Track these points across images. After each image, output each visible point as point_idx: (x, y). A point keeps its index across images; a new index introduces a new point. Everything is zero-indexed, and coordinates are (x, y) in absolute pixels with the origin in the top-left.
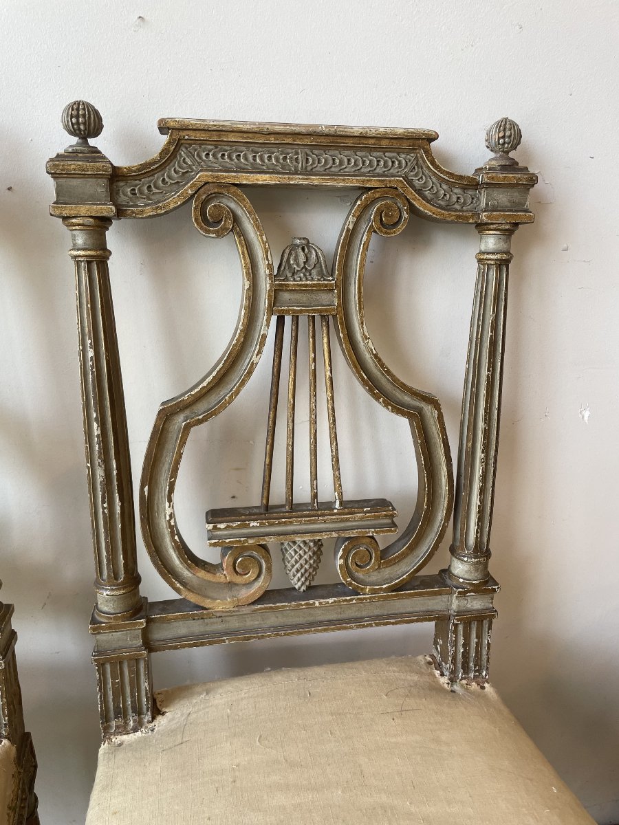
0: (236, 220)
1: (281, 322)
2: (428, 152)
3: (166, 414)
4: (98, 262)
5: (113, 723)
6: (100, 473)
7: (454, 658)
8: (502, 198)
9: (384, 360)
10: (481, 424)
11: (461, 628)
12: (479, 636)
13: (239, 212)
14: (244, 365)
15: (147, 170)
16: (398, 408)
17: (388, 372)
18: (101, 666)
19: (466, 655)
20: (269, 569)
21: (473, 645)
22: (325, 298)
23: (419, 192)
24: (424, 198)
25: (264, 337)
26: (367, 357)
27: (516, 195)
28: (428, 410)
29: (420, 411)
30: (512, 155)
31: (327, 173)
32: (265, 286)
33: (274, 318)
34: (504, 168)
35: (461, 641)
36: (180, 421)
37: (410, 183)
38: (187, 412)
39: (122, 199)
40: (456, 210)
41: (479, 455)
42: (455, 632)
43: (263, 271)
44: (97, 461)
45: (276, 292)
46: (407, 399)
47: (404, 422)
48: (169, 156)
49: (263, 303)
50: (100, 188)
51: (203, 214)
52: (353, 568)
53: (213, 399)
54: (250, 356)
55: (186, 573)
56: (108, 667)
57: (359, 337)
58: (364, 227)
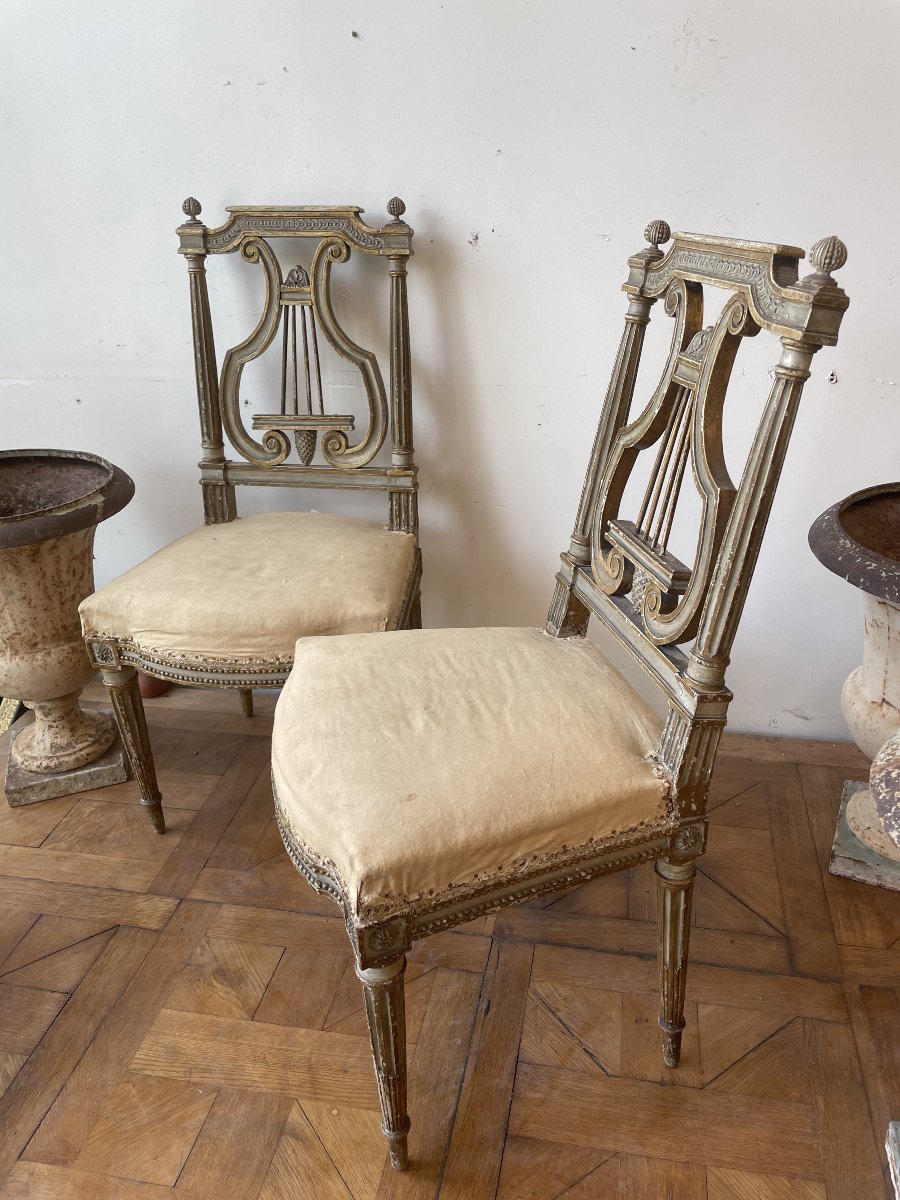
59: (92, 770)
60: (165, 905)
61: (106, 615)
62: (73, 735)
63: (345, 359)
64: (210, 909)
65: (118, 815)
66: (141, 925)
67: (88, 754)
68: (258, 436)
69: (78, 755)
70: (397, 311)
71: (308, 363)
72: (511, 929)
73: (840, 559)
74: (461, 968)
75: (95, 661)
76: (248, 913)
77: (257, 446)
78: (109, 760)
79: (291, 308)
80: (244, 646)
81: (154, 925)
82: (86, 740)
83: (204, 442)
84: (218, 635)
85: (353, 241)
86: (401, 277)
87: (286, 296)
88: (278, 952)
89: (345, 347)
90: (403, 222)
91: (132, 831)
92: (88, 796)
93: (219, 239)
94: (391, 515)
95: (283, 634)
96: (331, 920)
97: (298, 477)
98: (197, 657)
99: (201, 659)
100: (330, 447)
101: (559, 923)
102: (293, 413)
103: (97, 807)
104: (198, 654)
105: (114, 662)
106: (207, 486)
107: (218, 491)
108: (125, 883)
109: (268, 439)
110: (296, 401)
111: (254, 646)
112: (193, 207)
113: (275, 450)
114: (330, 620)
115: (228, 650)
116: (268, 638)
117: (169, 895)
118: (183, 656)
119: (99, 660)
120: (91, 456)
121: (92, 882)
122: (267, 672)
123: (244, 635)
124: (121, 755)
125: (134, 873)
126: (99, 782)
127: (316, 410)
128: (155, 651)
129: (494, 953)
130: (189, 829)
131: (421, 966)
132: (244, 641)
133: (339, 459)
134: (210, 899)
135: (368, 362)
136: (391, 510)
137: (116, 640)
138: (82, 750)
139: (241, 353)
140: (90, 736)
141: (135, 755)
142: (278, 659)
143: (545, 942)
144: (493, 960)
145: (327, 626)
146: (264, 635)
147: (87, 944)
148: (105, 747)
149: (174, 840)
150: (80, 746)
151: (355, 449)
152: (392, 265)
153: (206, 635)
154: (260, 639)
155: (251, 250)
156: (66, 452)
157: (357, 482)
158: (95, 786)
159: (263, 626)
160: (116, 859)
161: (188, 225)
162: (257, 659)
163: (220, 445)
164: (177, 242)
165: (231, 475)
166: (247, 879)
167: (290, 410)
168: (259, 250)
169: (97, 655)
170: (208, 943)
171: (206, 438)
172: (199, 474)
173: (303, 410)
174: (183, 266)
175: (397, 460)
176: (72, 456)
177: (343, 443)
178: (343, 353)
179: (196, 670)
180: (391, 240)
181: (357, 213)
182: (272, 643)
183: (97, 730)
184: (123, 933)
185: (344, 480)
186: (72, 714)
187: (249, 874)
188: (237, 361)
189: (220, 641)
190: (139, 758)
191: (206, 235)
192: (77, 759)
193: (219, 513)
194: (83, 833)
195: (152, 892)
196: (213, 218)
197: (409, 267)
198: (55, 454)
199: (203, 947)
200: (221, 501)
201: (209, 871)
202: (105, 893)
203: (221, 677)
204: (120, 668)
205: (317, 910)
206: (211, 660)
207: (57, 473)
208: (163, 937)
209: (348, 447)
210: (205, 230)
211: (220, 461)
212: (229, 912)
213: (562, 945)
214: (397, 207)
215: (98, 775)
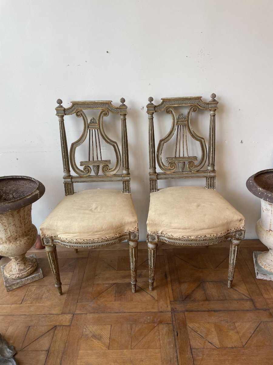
0: (172, 112)
1: (178, 126)
2: (201, 99)
3: (161, 141)
4: (152, 119)
5: (152, 191)
6: (151, 150)
7: (209, 184)
8: (213, 106)
9: (195, 132)
10: (211, 142)
11: (210, 179)
12: (213, 181)
13: (172, 110)
14: (172, 133)
15: (159, 106)
16: (197, 140)
17: (195, 134)
18: (150, 181)
19: (211, 184)
20: (176, 167)
21: (212, 182)
22: (185, 122)
23: (199, 105)
24: (200, 106)
25: (176, 129)
26: (192, 131)
27: (215, 105)
28: (202, 140)
29: (201, 140)
30: (215, 99)
31: (185, 104)
32: (176, 121)
33: (177, 126)
34: (213, 101)
35: (210, 181)
36: (163, 142)
37: (198, 105)
38: (164, 141)
39: (156, 110)
40: (205, 108)
41: (211, 147)
42: (209, 179)
43: (175, 119)
44: (151, 148)
45: (178, 122)
46: (199, 138)
47: (199, 142)
48: (162, 103)
49: (175, 123)
50: (153, 109)
51: (167, 111)
52: (190, 167)
53: (168, 139)
54: (173, 132)
55: (163, 167)
56: (151, 181)
57: (190, 128)
58: (191, 111)
59: (33, 276)
60: (69, 317)
61: (49, 229)
62: (25, 265)
63: (108, 145)
64: (83, 315)
65: (44, 289)
66: (63, 325)
67: (31, 271)
68: (82, 168)
69: (27, 271)
70: (124, 130)
71: (97, 146)
72: (176, 308)
73: (260, 193)
74: (166, 323)
75: (44, 244)
76: (96, 315)
77: (81, 171)
78: (37, 272)
79: (91, 130)
80: (96, 235)
81: (68, 324)
82: (29, 266)
83: (64, 171)
84: (88, 233)
85: (110, 110)
86: (125, 120)
87: (90, 127)
88: (109, 326)
89: (108, 141)
90: (125, 105)
91: (50, 294)
92: (32, 284)
93: (69, 111)
94: (124, 188)
95: (108, 230)
96: (122, 314)
97: (94, 179)
98: (81, 240)
99: (82, 240)
100: (104, 170)
101: (189, 305)
102: (92, 160)
103: (36, 288)
104: (82, 239)
105: (50, 244)
106: (66, 184)
107: (69, 185)
108: (54, 312)
109: (84, 169)
110: (93, 157)
111: (99, 234)
112: (60, 102)
113: (87, 172)
114: (121, 224)
115: (91, 236)
116: (104, 232)
117: (69, 313)
118: (76, 240)
119: (45, 243)
120: (28, 177)
121: (43, 313)
122: (103, 242)
123: (96, 232)
124: (40, 270)
125: (55, 308)
126: (35, 279)
127: (99, 159)
128: (67, 239)
129: (173, 317)
130: (69, 292)
131: (153, 324)
132: (96, 233)
133: (107, 173)
134: (82, 313)
135: (115, 144)
136: (123, 187)
137: (52, 237)
138: (28, 270)
139: (76, 144)
140: (30, 265)
141: (55, 272)
142: (106, 238)
143: (187, 311)
144: (174, 319)
145: (120, 226)
146: (102, 231)
147: (48, 333)
148: (35, 268)
149: (65, 296)
150: (28, 268)
151: (112, 170)
152: (122, 117)
153: (84, 233)
154: (101, 232)
155: (79, 114)
156: (18, 176)
157: (113, 179)
158: (34, 281)
159: (102, 228)
160: (48, 303)
161: (59, 107)
162: (100, 238)
163: (69, 171)
164: (55, 112)
165: (73, 180)
166: (92, 304)
167: (91, 159)
168: (81, 114)
169: (45, 242)
170: (86, 327)
171: (65, 170)
172: (63, 180)
173: (95, 159)
174: (57, 119)
175: (125, 172)
176: (20, 177)
177: (108, 168)
178: (108, 142)
179: (81, 244)
180: (122, 110)
181: (111, 102)
182: (105, 233)
183: (32, 263)
184: (58, 328)
185: (109, 179)
186: (24, 259)
187: (92, 303)
188: (74, 146)
189: (89, 234)
191: (65, 110)
192: (28, 273)
193: (70, 192)
194: (34, 297)
195: (63, 313)
196: (66, 105)
197: (127, 117)
198: (15, 177)
199: (85, 329)
200: (70, 188)
201: (79, 304)
202: (48, 316)
203: (88, 245)
204: (52, 245)
205: (117, 311)
206: (86, 240)
207: (15, 183)
208: (72, 327)
209: (110, 169)
210: (64, 108)
211: (70, 176)
212: (90, 316)
213: (192, 311)
214: (123, 100)
215: (34, 277)
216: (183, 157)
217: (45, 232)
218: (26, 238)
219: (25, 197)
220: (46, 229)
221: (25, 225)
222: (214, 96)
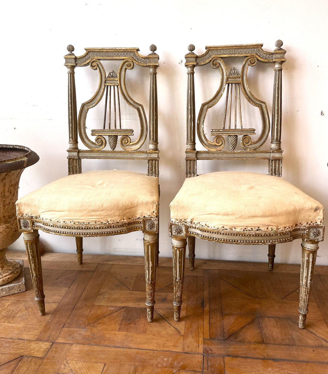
0: (220, 64)
2: (261, 48)
3: (203, 105)
4: (192, 74)
5: (188, 175)
6: (189, 117)
7: (272, 170)
8: (278, 56)
9: (252, 93)
10: (276, 108)
11: (273, 162)
12: (279, 164)
13: (220, 63)
14: (220, 94)
15: (203, 56)
16: (256, 105)
17: (253, 96)
18: (187, 161)
19: (275, 169)
20: (224, 142)
21: (277, 167)
22: (238, 79)
23: (259, 56)
24: (260, 57)
25: (225, 88)
26: (248, 92)
27: (282, 55)
28: (263, 105)
29: (261, 105)
30: (281, 47)
31: (239, 53)
32: (225, 77)
33: (227, 85)
34: (279, 50)
35: (274, 165)
36: (206, 107)
37: (257, 54)
38: (208, 105)
39: (198, 61)
40: (268, 59)
41: (276, 115)
42: (272, 163)
43: (225, 74)
44: (189, 114)
45: (228, 78)
46: (258, 102)
47: (257, 110)
48: (207, 53)
49: (225, 81)
50: (194, 59)
51: (213, 64)
52: (245, 143)
53: (213, 102)
54: (222, 92)
55: (206, 142)
56: (188, 162)
57: (246, 88)
58: (247, 64)
59: (10, 285)
60: (45, 346)
61: (28, 205)
62: (2, 270)
63: (131, 107)
64: (67, 346)
65: (21, 306)
66: (34, 355)
67: (8, 278)
68: (93, 139)
69: (4, 278)
70: (153, 87)
71: (115, 108)
72: (211, 350)
74: (192, 369)
75: (21, 228)
76: (86, 348)
77: (93, 143)
78: (18, 281)
79: (109, 87)
80: (93, 216)
81: (40, 355)
82: (8, 272)
83: (70, 141)
84: (81, 211)
85: (136, 60)
86: (155, 74)
87: (107, 82)
88: (102, 366)
89: (131, 102)
90: (155, 54)
91: (28, 312)
92: (7, 298)
93: (81, 60)
94: (149, 169)
95: (111, 210)
96: (126, 350)
97: (109, 155)
98: (71, 222)
99: (72, 223)
100: (123, 142)
101: (233, 347)
102: (108, 128)
103: (11, 303)
104: (71, 220)
105: (30, 229)
106: (70, 159)
107: (75, 161)
108: (25, 337)
109: (97, 140)
110: (110, 124)
111: (97, 216)
112: (71, 49)
113: (100, 144)
114: (132, 203)
115: (86, 218)
116: (104, 212)
117: (47, 341)
118: (64, 222)
119: (23, 228)
120: (20, 146)
121: (10, 336)
122: (103, 228)
123: (93, 211)
124: (23, 279)
125: (29, 331)
126: (13, 292)
127: (118, 127)
128: (51, 221)
129: (205, 362)
130: (55, 312)
131: (172, 369)
132: (93, 213)
133: (127, 147)
134: (67, 342)
135: (140, 107)
136: (149, 167)
137: (32, 217)
138: (6, 276)
139: (88, 105)
140: (10, 270)
141: (35, 275)
142: (108, 222)
143: (228, 356)
144: (205, 365)
145: (130, 207)
146: (102, 210)
147: (7, 365)
148: (16, 275)
149: (48, 318)
150: (5, 274)
151: (134, 143)
152: (151, 70)
153: (76, 211)
154: (101, 212)
155: (94, 64)
156: (9, 145)
157: (134, 156)
158: (11, 293)
159: (102, 206)
160: (21, 325)
161: (69, 55)
162: (98, 222)
163: (76, 142)
164: (64, 61)
165: (80, 155)
166: (84, 332)
167: (107, 127)
168: (98, 65)
169: (22, 225)
170: (67, 363)
171: (71, 139)
172: (67, 154)
173: (113, 127)
174: (67, 70)
175: (151, 146)
176: (12, 147)
177: (129, 140)
178: (130, 104)
179: (70, 228)
180: (151, 60)
181: (138, 50)
182: (106, 214)
183: (13, 267)
184: (25, 359)
185: (129, 155)
186: (3, 260)
187: (85, 330)
188: (86, 108)
189: (82, 214)
190: (36, 277)
191: (76, 59)
192: (4, 280)
193: (75, 170)
194: (4, 314)
195: (39, 340)
196: (79, 52)
197: (157, 71)
199: (65, 365)
200: (76, 166)
201: (65, 329)
202: (16, 341)
203: (81, 231)
204: (32, 231)
205: (119, 345)
206: (77, 223)
207: (5, 154)
208: (45, 361)
209: (130, 142)
210: (75, 57)
211: (75, 148)
212: (76, 348)
213: (237, 357)
214: (154, 48)
215: (13, 288)
216: (235, 130)
217: (22, 209)
218: (4, 226)
219: (4, 161)
220: (25, 205)
221: (4, 206)
222: (280, 44)
